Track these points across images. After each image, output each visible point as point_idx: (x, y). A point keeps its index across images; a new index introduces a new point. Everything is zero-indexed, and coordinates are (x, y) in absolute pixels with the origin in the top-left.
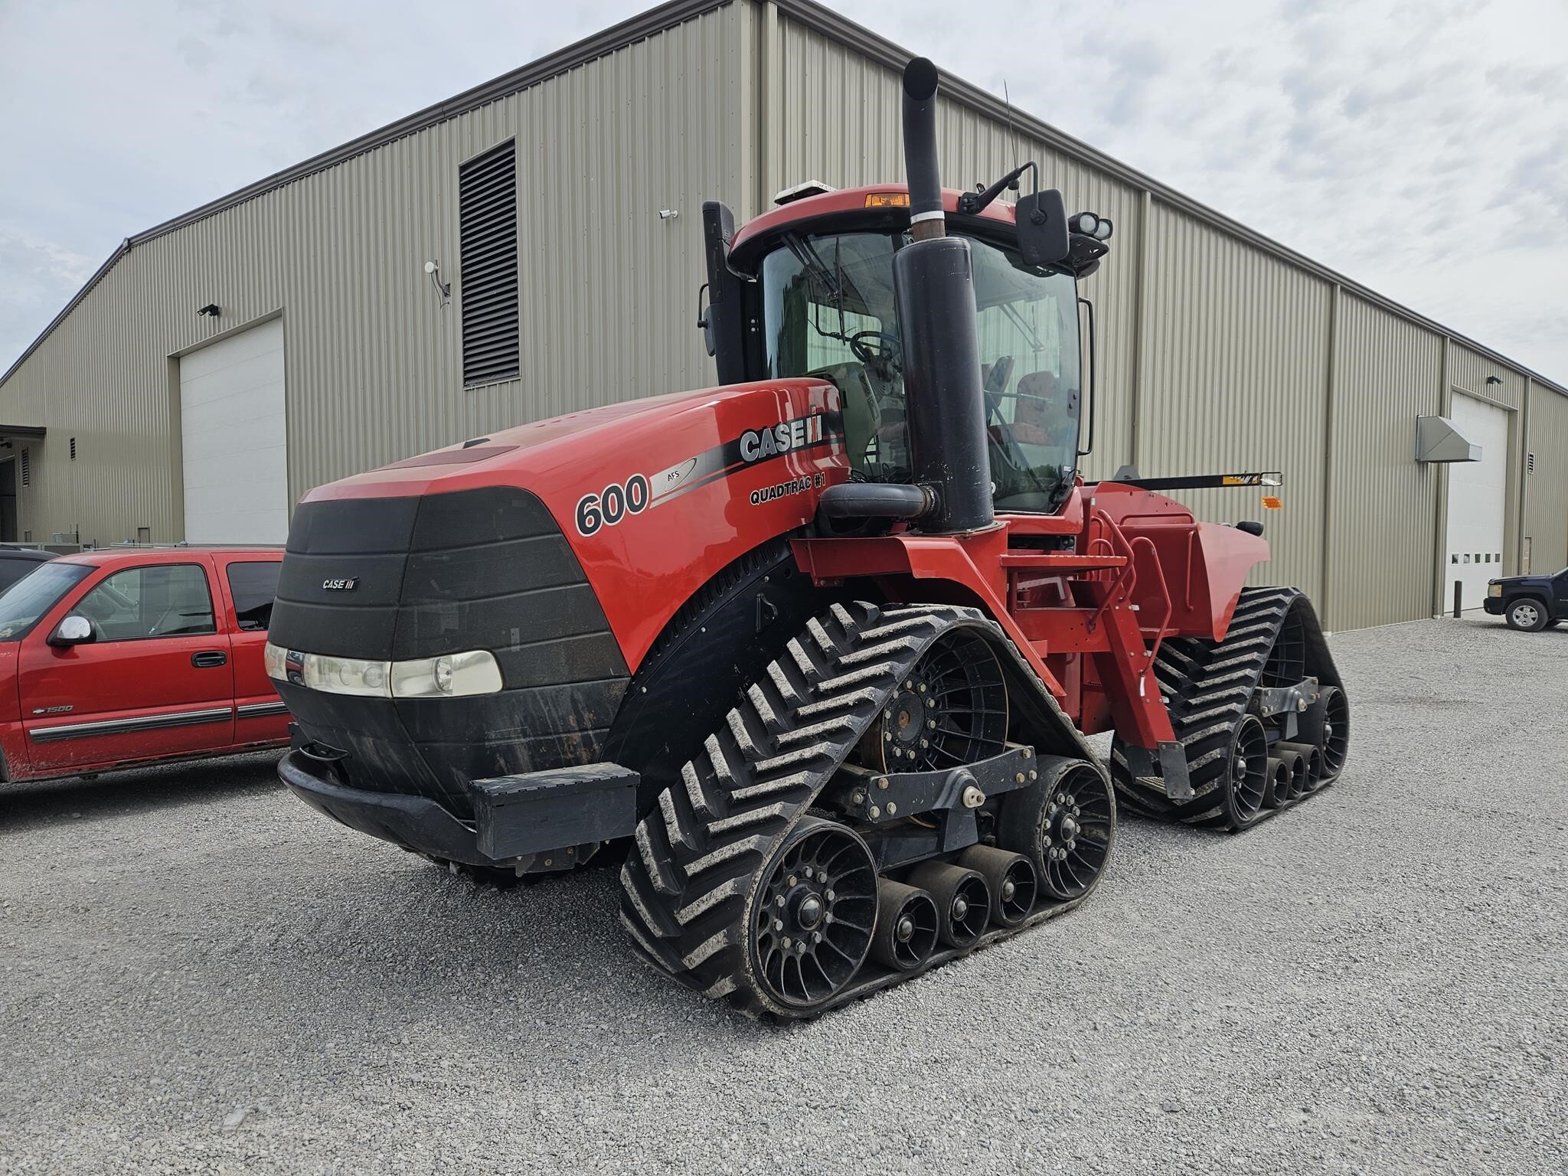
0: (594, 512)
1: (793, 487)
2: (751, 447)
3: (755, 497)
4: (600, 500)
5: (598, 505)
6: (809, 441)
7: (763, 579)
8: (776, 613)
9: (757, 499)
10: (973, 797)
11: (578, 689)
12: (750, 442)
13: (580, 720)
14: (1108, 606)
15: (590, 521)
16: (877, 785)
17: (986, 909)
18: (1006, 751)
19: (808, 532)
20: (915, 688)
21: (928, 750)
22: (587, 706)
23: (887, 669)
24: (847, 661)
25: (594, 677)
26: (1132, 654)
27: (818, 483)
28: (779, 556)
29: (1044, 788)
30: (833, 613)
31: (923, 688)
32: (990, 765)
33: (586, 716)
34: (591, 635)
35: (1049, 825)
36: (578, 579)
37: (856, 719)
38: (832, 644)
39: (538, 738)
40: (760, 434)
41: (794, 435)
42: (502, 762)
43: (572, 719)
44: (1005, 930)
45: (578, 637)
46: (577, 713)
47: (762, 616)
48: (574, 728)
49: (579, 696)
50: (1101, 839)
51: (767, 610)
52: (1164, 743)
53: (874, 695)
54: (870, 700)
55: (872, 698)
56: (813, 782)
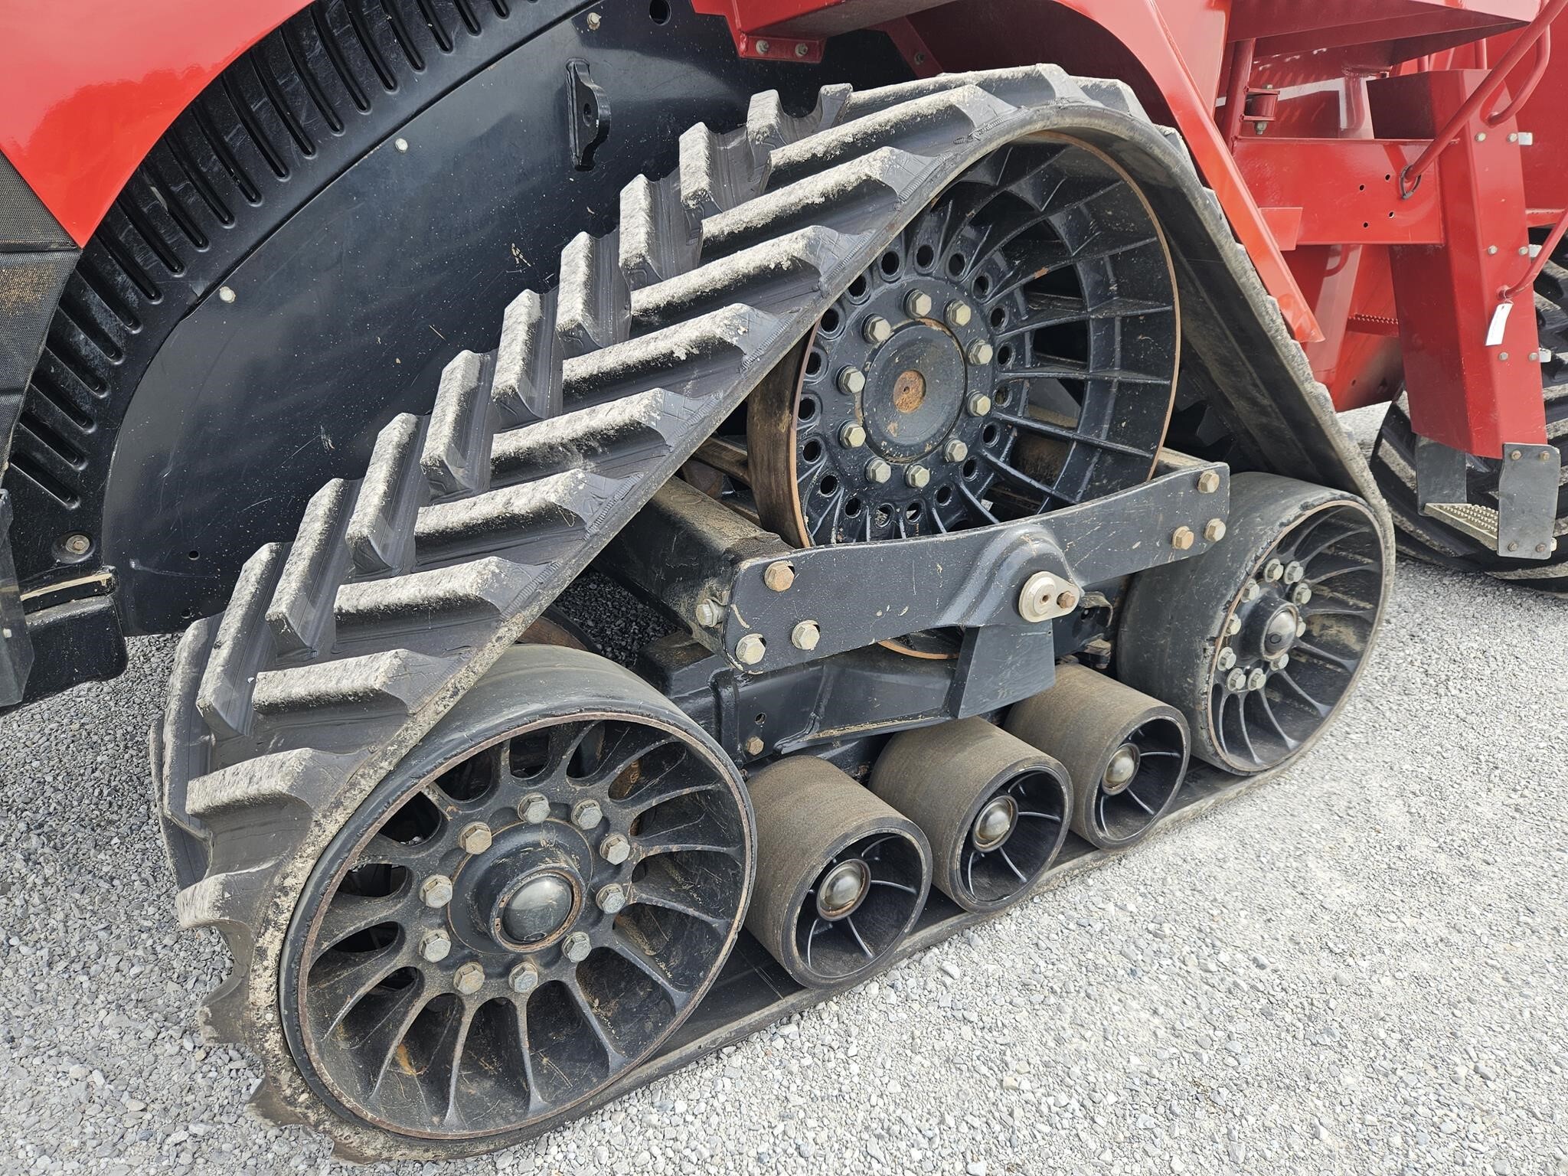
7: (583, 21)
10: (1045, 598)
14: (1462, 134)
16: (761, 578)
17: (1059, 824)
18: (1156, 474)
20: (942, 315)
21: (969, 467)
23: (798, 247)
26: (1493, 250)
29: (1239, 556)
31: (963, 315)
32: (1107, 516)
35: (1236, 628)
44: (1098, 854)
47: (579, 121)
50: (1346, 647)
52: (1520, 449)
53: (743, 329)
54: (735, 343)
55: (734, 341)
56: (517, 584)
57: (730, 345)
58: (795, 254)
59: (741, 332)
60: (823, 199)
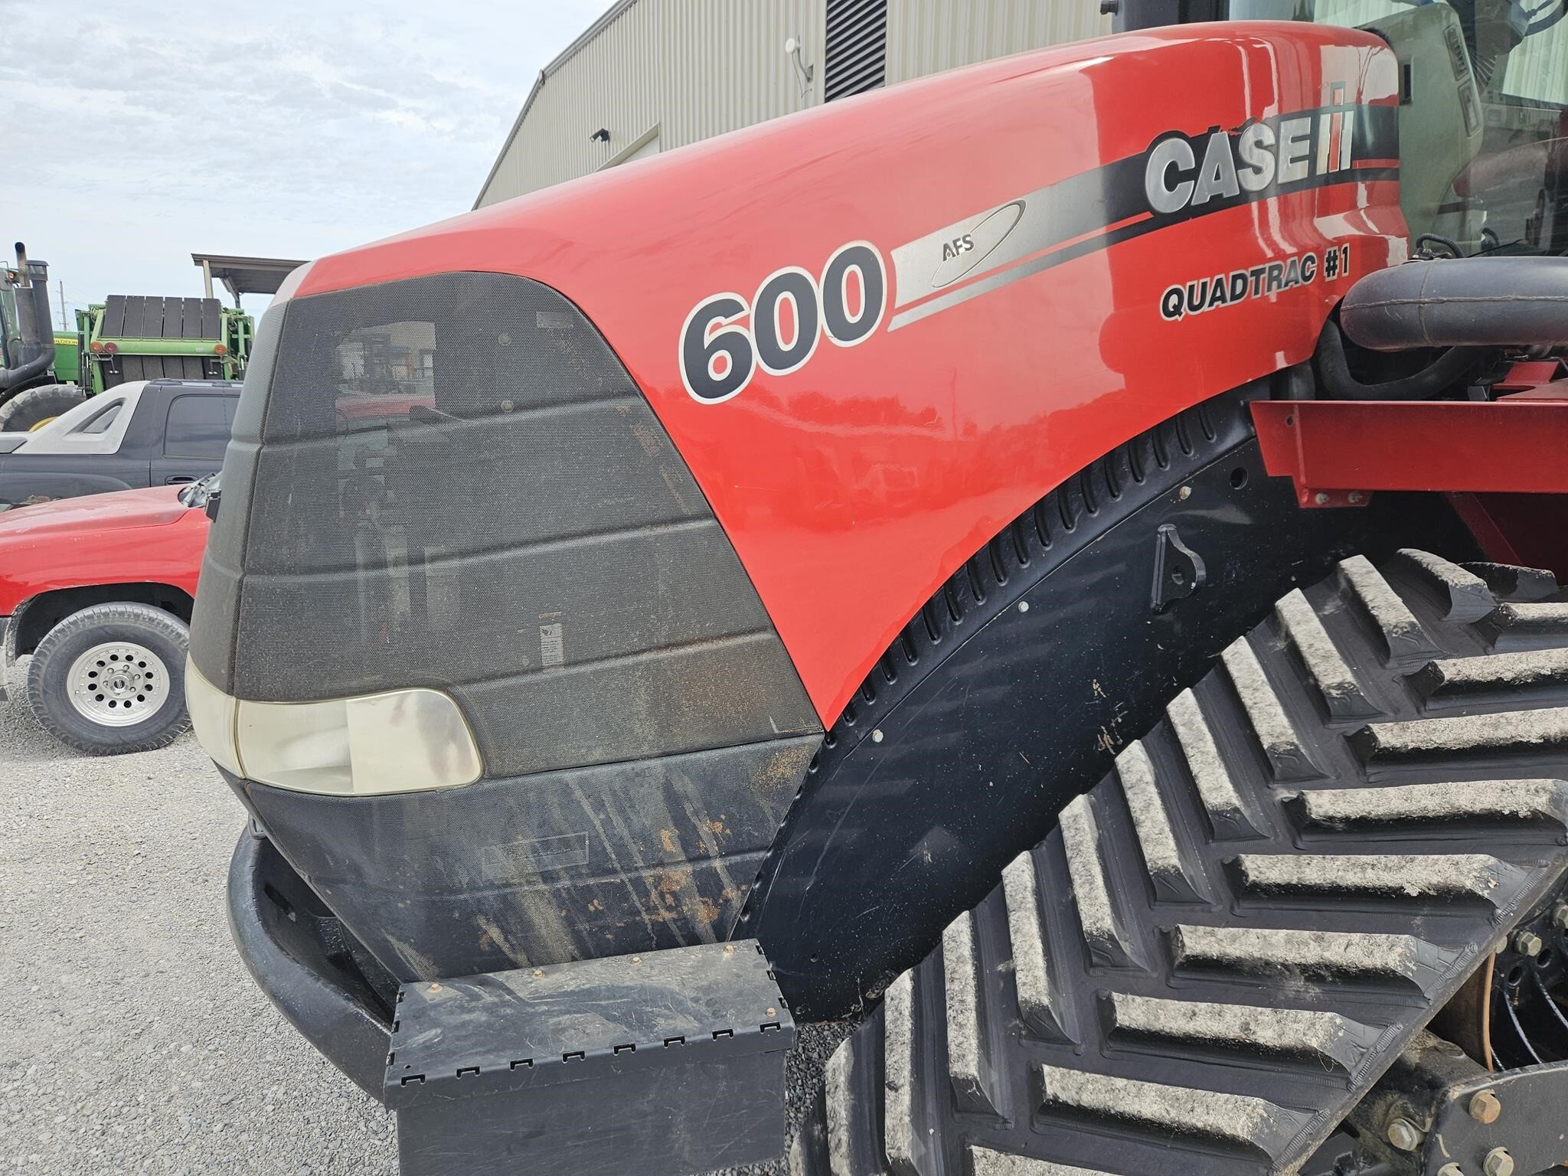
0: (734, 343)
1: (1271, 279)
2: (1174, 175)
3: (1174, 300)
4: (750, 311)
5: (744, 322)
6: (1322, 169)
7: (1176, 494)
8: (1201, 573)
9: (1177, 309)
11: (684, 770)
12: (1173, 166)
13: (688, 839)
15: (720, 366)
16: (1467, 1109)
19: (1297, 385)
22: (708, 806)
23: (1541, 803)
24: (1397, 742)
25: (723, 739)
27: (1331, 269)
28: (1222, 438)
30: (1349, 582)
33: (705, 828)
34: (722, 644)
36: (686, 511)
37: (1431, 952)
38: (1349, 677)
39: (581, 883)
40: (1199, 145)
41: (1288, 148)
42: (495, 933)
43: (668, 839)
45: (681, 651)
46: (681, 821)
47: (1167, 577)
48: (671, 855)
49: (686, 786)
51: (1177, 563)
53: (1494, 883)
54: (1486, 896)
55: (1486, 894)
56: (1287, 1132)
57: (1481, 898)
58: (1539, 808)
59: (1492, 886)
60: (1542, 741)
